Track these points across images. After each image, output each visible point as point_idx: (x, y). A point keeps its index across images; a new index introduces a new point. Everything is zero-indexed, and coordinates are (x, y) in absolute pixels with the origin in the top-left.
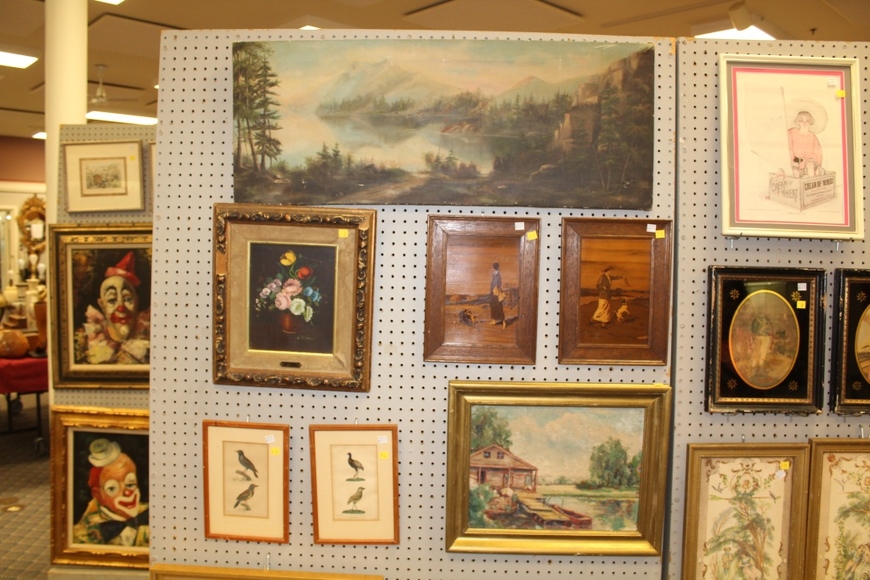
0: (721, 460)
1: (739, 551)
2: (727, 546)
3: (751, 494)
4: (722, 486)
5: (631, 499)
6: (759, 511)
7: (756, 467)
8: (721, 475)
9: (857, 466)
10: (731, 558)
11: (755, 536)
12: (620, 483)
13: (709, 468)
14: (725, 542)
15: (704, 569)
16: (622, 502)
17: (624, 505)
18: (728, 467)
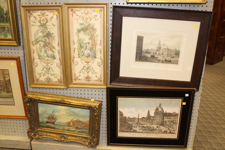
0: (33, 11)
1: (44, 45)
2: (40, 43)
3: (45, 24)
4: (35, 21)
5: (8, 26)
6: (49, 30)
7: (46, 14)
8: (34, 17)
9: (82, 13)
10: (42, 47)
11: (49, 40)
12: (3, 21)
13: (30, 14)
14: (39, 41)
15: (33, 51)
16: (5, 27)
17: (6, 28)
18: (36, 14)
